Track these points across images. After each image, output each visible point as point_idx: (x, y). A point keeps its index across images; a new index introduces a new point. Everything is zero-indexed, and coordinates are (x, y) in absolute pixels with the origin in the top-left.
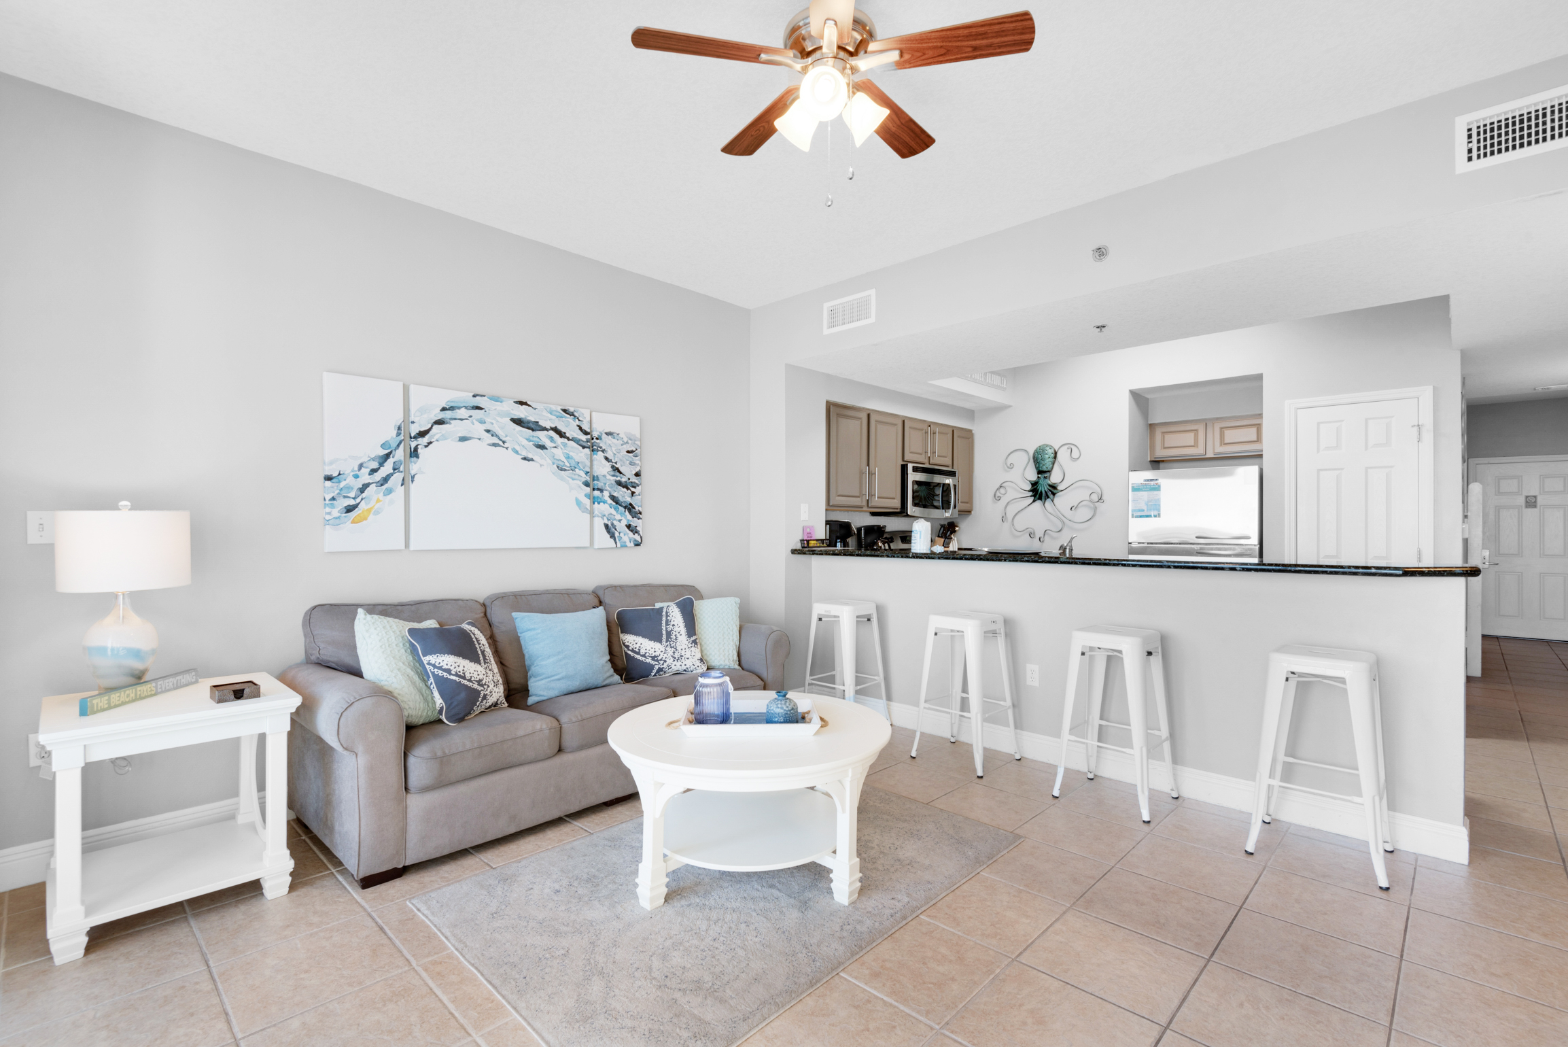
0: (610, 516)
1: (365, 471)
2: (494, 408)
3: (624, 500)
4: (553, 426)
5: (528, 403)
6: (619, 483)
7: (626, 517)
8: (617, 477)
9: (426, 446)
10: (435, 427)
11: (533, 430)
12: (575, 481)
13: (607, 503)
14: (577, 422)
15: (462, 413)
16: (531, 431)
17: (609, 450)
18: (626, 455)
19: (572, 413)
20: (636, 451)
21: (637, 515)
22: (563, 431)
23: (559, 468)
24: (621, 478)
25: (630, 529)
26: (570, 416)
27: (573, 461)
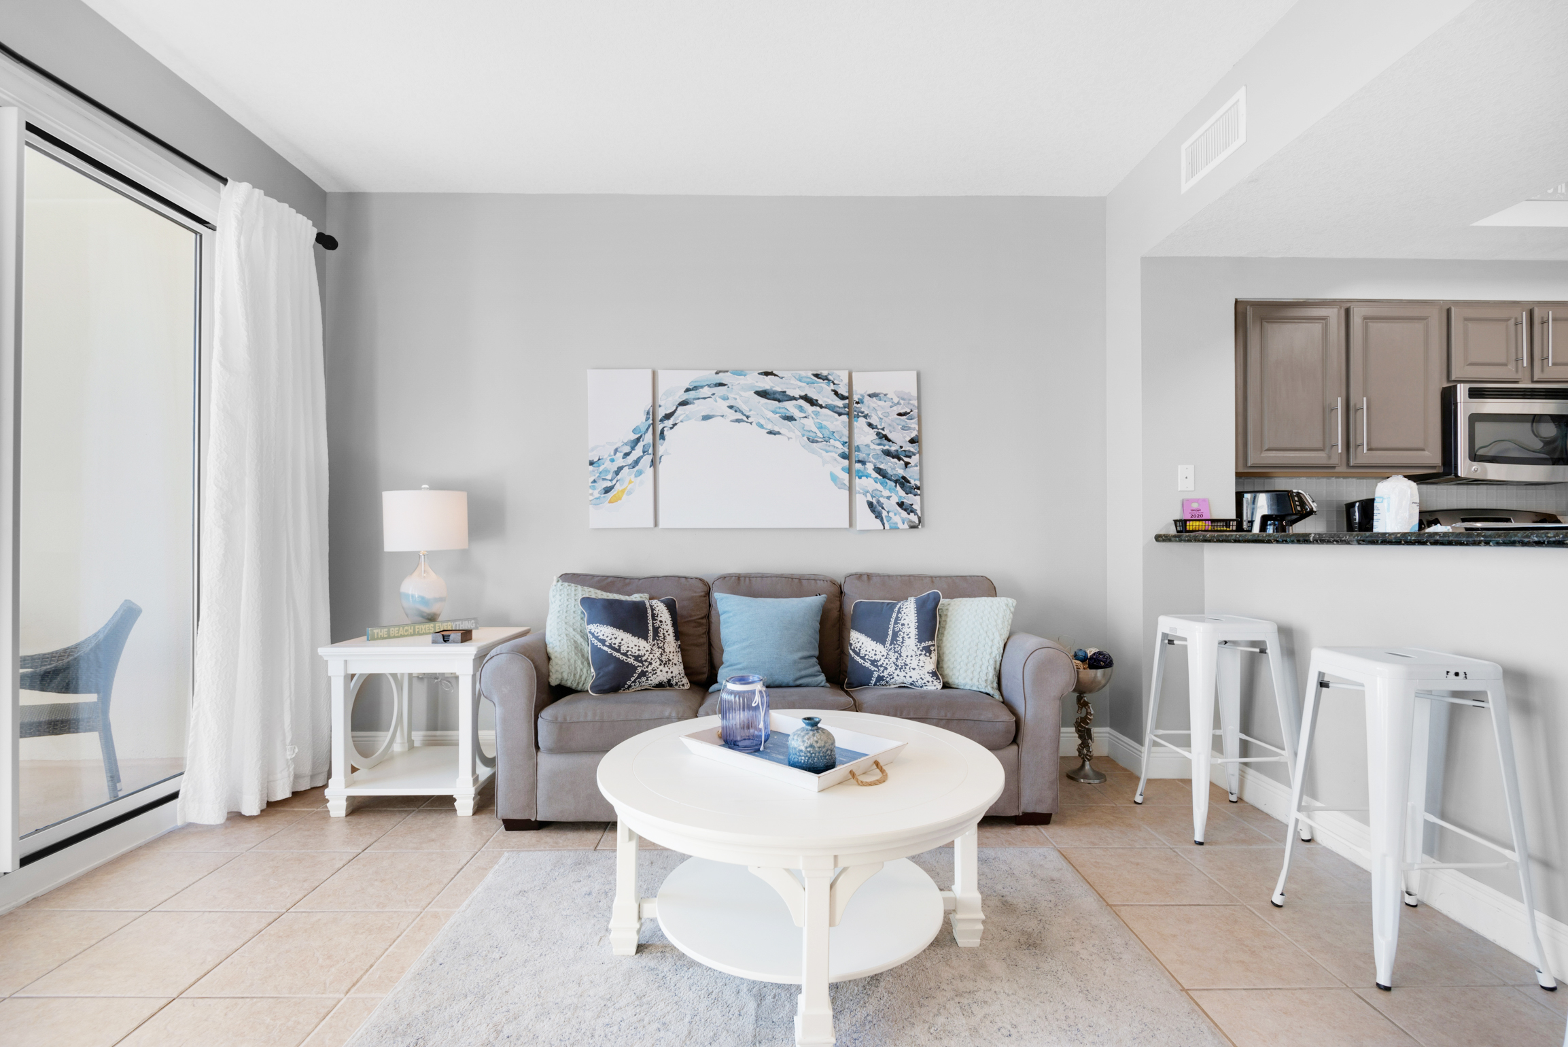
0: (875, 492)
1: (620, 455)
2: (738, 382)
3: (895, 472)
4: (803, 394)
5: (774, 372)
6: (888, 453)
7: (897, 493)
8: (884, 446)
9: (671, 428)
10: (680, 408)
11: (779, 401)
12: (829, 454)
13: (870, 477)
14: (832, 387)
15: (706, 391)
16: (777, 402)
17: (873, 415)
18: (896, 419)
19: (826, 376)
20: (911, 413)
21: (913, 491)
22: (815, 398)
23: (811, 440)
24: (890, 446)
25: (904, 507)
26: (824, 380)
27: (827, 431)
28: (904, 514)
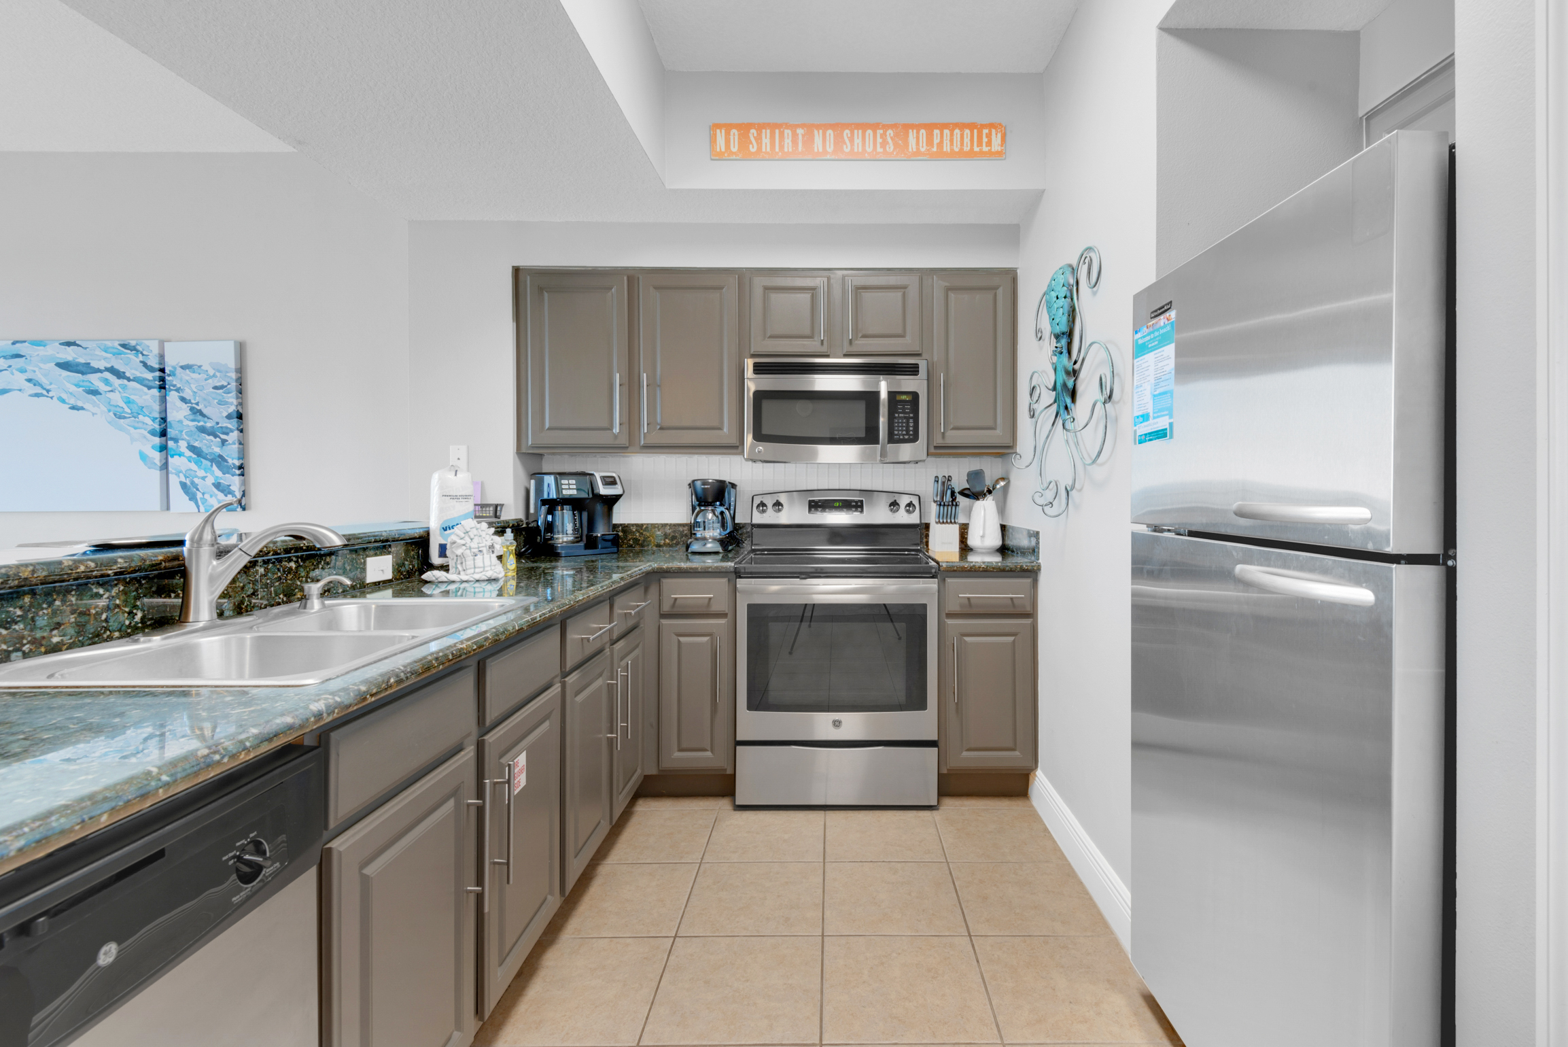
2: (36, 354)
3: (210, 451)
4: (109, 366)
5: (77, 342)
6: (202, 430)
7: (213, 473)
8: (199, 422)
11: (83, 373)
12: (138, 431)
13: (184, 456)
14: (141, 358)
16: (80, 375)
17: (186, 388)
19: (134, 346)
20: (229, 386)
21: (230, 471)
22: (122, 370)
23: (117, 416)
24: (205, 423)
25: (221, 488)
26: (131, 351)
27: (135, 406)
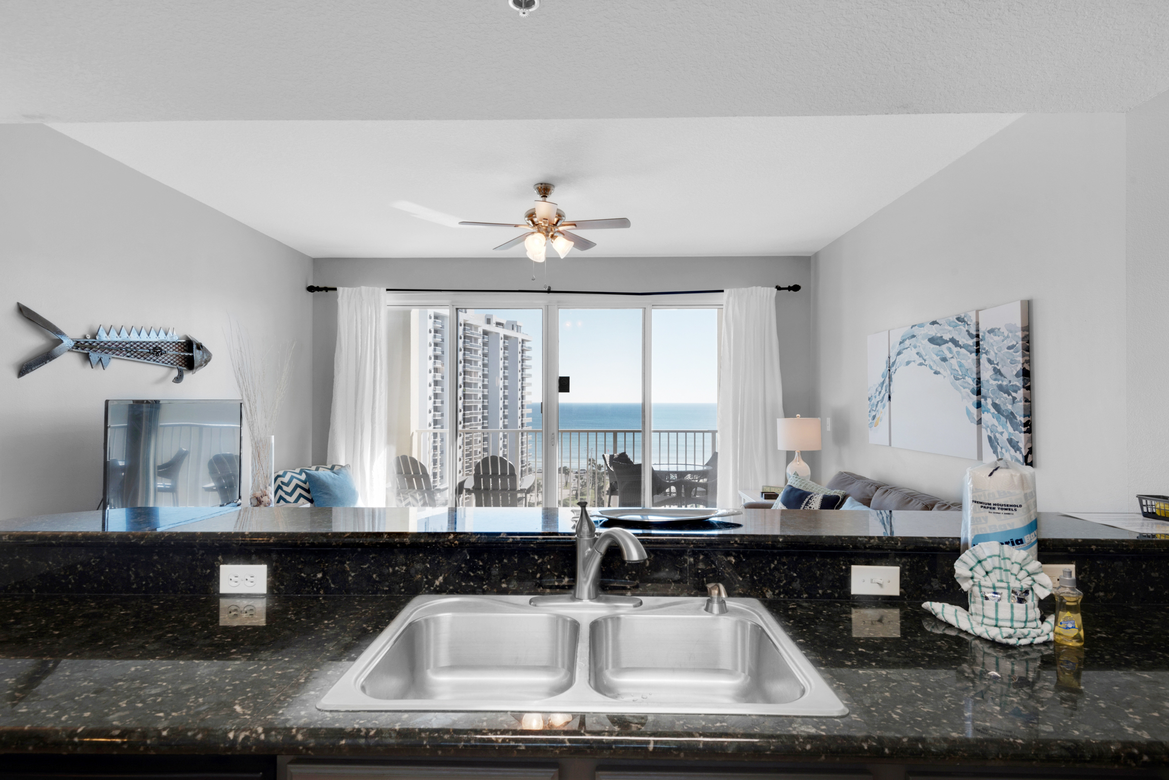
17: (991, 351)
18: (1007, 352)
24: (1002, 382)
28: (1012, 450)
